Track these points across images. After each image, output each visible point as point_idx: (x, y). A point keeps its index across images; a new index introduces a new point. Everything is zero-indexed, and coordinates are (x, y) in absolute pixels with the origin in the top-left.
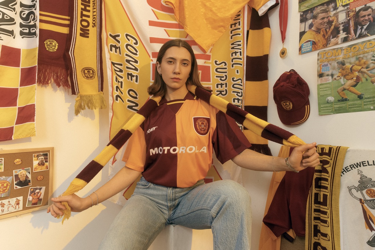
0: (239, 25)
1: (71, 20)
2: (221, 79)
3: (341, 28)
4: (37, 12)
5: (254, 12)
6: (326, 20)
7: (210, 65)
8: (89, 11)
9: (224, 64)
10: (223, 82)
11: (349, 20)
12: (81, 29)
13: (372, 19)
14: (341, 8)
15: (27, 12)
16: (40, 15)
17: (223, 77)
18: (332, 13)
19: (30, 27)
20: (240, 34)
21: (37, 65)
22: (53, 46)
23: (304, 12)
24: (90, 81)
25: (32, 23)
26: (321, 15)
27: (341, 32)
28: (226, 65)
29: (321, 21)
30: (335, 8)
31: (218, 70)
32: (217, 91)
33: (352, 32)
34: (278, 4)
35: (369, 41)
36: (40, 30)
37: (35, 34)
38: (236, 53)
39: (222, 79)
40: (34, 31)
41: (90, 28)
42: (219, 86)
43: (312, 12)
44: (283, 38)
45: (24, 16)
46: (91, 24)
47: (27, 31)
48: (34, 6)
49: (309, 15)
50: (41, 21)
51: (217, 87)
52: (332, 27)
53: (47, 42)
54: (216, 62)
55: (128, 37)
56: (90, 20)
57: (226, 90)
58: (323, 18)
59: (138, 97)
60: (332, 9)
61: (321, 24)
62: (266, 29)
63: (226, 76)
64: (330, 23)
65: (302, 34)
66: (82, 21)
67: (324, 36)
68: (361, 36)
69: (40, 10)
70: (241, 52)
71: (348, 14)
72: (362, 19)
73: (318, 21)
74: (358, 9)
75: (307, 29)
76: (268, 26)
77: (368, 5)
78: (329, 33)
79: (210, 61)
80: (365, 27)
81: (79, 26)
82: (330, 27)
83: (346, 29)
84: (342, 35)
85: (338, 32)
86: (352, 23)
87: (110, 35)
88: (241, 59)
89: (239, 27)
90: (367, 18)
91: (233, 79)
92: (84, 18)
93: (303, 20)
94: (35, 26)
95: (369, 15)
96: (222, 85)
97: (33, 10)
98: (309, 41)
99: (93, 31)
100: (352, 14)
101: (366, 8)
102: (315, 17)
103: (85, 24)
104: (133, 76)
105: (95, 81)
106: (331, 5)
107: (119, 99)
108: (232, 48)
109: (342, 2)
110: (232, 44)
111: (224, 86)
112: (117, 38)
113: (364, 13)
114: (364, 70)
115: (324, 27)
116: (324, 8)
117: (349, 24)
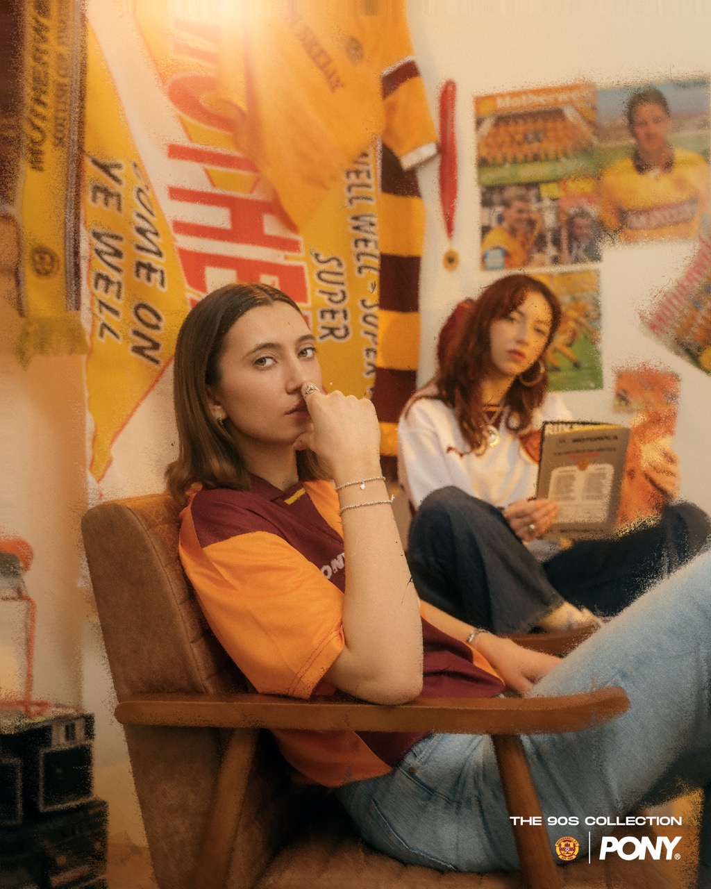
0: (369, 178)
2: (330, 300)
3: (549, 237)
5: (391, 158)
6: (525, 216)
7: (303, 264)
9: (334, 263)
10: (334, 307)
11: (560, 228)
13: (592, 235)
14: (547, 202)
17: (335, 294)
18: (534, 206)
23: (487, 187)
26: (517, 205)
27: (550, 244)
28: (340, 265)
29: (517, 215)
30: (539, 199)
31: (323, 276)
32: (323, 328)
33: (566, 249)
35: (588, 270)
38: (366, 240)
39: (334, 298)
42: (328, 315)
43: (502, 193)
44: (450, 228)
49: (496, 197)
51: (322, 316)
52: (536, 233)
54: (316, 256)
57: (346, 327)
58: (520, 211)
59: (162, 325)
60: (533, 200)
61: (519, 221)
63: (343, 293)
64: (531, 223)
65: (485, 230)
66: (34, 128)
67: (523, 245)
68: (578, 260)
70: (376, 242)
71: (558, 216)
72: (578, 231)
73: (512, 214)
74: (573, 211)
75: (494, 224)
76: (418, 194)
77: (587, 209)
78: (532, 242)
79: (301, 254)
80: (584, 247)
82: (532, 232)
83: (557, 243)
84: (551, 251)
85: (545, 244)
86: (564, 234)
87: (96, 162)
89: (368, 181)
90: (584, 231)
91: (363, 302)
93: (486, 203)
95: (588, 227)
96: (333, 313)
98: (498, 248)
99: (55, 156)
100: (564, 218)
101: (583, 214)
102: (506, 204)
104: (155, 271)
105: (57, 282)
106: (533, 192)
107: (106, 332)
108: (357, 228)
109: (547, 191)
110: (356, 218)
111: (340, 316)
112: (115, 172)
113: (581, 222)
114: (583, 320)
115: (522, 227)
116: (522, 191)
117: (560, 235)
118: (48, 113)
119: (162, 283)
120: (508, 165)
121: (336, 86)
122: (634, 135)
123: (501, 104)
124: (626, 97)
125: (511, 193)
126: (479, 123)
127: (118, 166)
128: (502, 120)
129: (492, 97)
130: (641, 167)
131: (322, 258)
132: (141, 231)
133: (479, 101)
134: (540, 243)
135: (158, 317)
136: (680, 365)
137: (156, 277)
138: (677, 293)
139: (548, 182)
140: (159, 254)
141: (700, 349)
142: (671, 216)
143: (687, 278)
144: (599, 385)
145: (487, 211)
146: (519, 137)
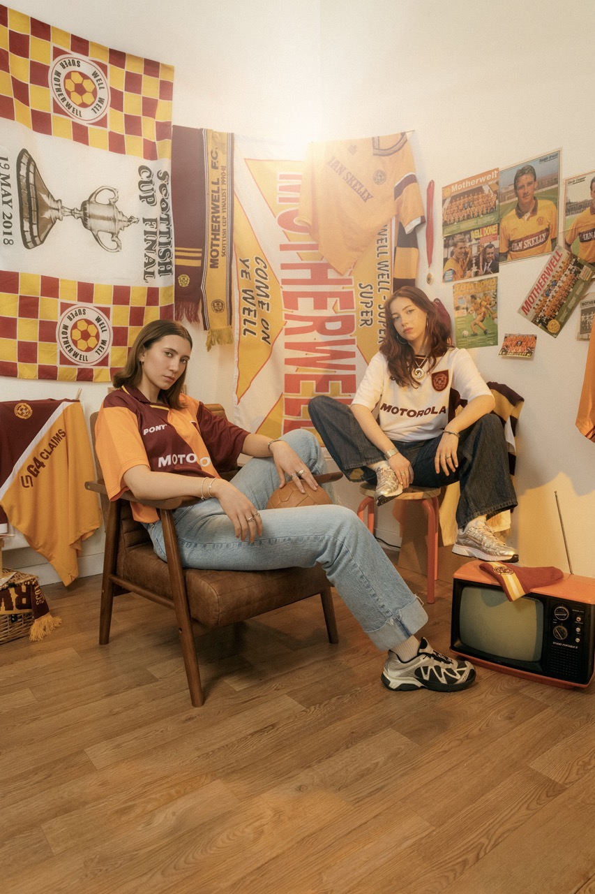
0: (386, 242)
1: (203, 253)
2: (366, 306)
4: (173, 249)
5: (401, 228)
6: (463, 250)
7: (353, 290)
8: (218, 240)
9: (369, 287)
10: (369, 310)
11: (479, 255)
12: (211, 261)
13: (494, 258)
14: (474, 241)
15: (163, 250)
16: (176, 251)
17: (369, 303)
18: (468, 244)
19: (165, 264)
20: (387, 253)
21: (174, 303)
22: (185, 281)
23: (446, 237)
24: (220, 314)
25: (168, 260)
26: (460, 244)
27: (474, 265)
28: (372, 288)
29: (459, 251)
31: (363, 295)
32: (361, 320)
33: (481, 267)
34: (425, 222)
35: (492, 278)
36: (176, 266)
37: (170, 271)
38: (383, 275)
39: (368, 305)
40: (169, 268)
41: (220, 257)
42: (364, 314)
43: (453, 239)
44: (430, 261)
45: (161, 254)
46: (220, 254)
47: (163, 269)
48: (169, 243)
49: (451, 242)
50: (176, 257)
51: (362, 315)
52: (468, 259)
53: (181, 277)
54: (360, 285)
55: (258, 260)
56: (220, 249)
57: (372, 319)
58: (461, 248)
59: (269, 327)
61: (460, 253)
62: (413, 250)
63: (372, 302)
64: (466, 254)
65: (446, 260)
66: (213, 251)
67: (462, 266)
68: (487, 273)
69: (176, 246)
70: (388, 274)
71: (479, 249)
72: (488, 256)
73: (458, 249)
74: (486, 245)
75: (449, 257)
76: (416, 246)
77: (492, 243)
78: (466, 265)
79: (353, 285)
80: (489, 264)
81: (210, 257)
82: (466, 258)
83: (477, 264)
84: (474, 269)
85: (472, 266)
86: (481, 258)
87: (240, 260)
88: (388, 283)
89: (386, 244)
90: (491, 255)
91: (379, 306)
92: (214, 248)
93: (446, 246)
94: (170, 263)
95: (492, 253)
96: (367, 312)
97: (169, 248)
98: (451, 270)
99: (222, 261)
100: (481, 249)
101: (491, 246)
102: (455, 245)
103: (214, 254)
104: (265, 304)
105: (225, 314)
106: (468, 236)
107: (247, 332)
108: (379, 269)
109: (475, 235)
110: (379, 264)
111: (370, 314)
112: (246, 263)
113: (489, 250)
114: (488, 306)
115: (462, 257)
116: (462, 237)
117: (479, 258)
118: (220, 243)
119: (268, 309)
120: (455, 223)
121: (368, 198)
122: (517, 195)
123: (454, 189)
124: (514, 173)
125: (458, 238)
126: (444, 201)
127: (248, 261)
128: (454, 198)
129: (449, 186)
130: (520, 215)
131: (362, 286)
132: (258, 288)
133: (444, 188)
134: (470, 266)
135: (268, 325)
136: (537, 330)
137: (265, 306)
138: (537, 287)
139: (474, 230)
140: (267, 296)
141: (548, 320)
142: (535, 241)
143: (542, 277)
144: (496, 344)
145: (446, 250)
146: (461, 207)
